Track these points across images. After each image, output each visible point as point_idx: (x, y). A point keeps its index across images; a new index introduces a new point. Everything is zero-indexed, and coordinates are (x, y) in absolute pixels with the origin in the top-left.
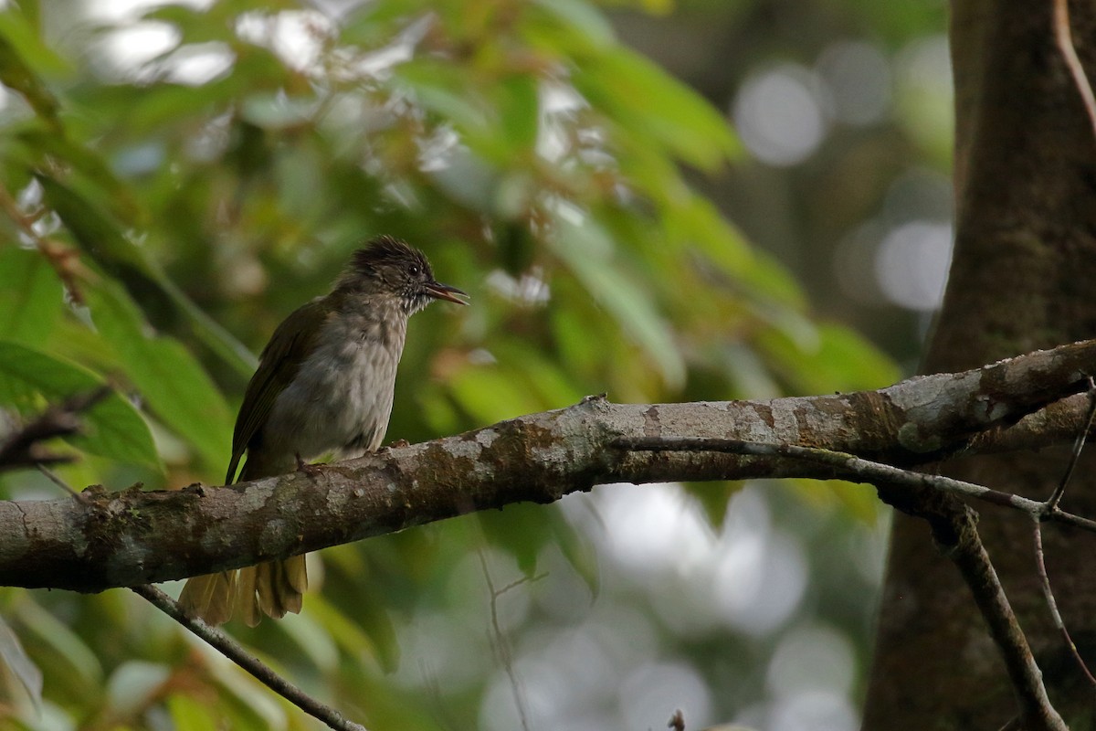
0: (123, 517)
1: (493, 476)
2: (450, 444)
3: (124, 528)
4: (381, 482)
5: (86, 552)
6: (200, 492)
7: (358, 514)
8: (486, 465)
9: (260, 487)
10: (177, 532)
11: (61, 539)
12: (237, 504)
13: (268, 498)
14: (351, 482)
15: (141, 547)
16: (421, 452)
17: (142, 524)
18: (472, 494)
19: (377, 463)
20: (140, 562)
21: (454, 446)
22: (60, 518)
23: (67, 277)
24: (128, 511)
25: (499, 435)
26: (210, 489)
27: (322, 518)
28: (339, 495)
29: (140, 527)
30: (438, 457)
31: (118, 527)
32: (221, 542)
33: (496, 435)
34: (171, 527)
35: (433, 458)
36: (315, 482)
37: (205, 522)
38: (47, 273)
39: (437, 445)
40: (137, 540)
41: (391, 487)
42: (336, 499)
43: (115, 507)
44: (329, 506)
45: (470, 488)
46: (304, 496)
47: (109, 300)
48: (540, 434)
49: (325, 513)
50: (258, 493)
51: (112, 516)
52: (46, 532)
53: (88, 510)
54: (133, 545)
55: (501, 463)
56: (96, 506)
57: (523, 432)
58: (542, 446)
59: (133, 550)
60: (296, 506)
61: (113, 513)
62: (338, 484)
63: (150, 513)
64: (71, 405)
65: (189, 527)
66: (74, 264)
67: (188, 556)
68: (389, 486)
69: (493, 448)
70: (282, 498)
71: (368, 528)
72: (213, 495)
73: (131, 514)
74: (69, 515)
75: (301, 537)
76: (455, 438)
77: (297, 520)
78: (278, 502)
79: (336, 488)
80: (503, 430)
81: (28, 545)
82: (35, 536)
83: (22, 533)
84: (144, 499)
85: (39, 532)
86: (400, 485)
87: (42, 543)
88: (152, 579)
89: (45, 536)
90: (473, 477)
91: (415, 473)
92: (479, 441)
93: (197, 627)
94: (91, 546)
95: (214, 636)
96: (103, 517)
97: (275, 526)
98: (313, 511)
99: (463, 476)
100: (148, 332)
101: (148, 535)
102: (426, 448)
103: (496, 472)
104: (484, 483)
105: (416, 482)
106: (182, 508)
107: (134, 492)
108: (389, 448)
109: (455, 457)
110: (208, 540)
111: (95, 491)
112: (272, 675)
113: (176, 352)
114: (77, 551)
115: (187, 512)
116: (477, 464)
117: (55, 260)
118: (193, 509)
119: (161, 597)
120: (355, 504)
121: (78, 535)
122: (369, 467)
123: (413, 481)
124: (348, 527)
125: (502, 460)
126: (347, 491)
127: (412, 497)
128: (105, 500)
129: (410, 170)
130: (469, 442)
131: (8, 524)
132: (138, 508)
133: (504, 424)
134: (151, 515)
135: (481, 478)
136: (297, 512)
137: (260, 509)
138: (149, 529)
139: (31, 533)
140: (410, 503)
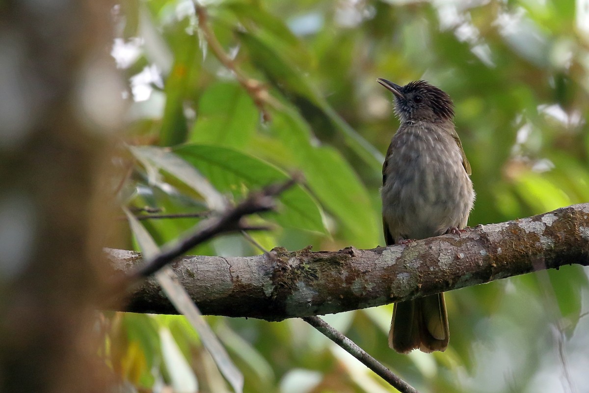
0: (298, 269)
1: (553, 246)
2: (524, 223)
3: (298, 277)
4: (475, 249)
5: (272, 293)
6: (351, 253)
7: (460, 270)
8: (548, 238)
9: (392, 250)
10: (335, 280)
11: (255, 284)
12: (376, 262)
13: (398, 258)
14: (455, 248)
15: (311, 290)
16: (504, 228)
17: (311, 275)
18: (538, 258)
19: (473, 236)
20: (309, 300)
21: (526, 225)
22: (255, 269)
23: (259, 103)
24: (302, 265)
25: (557, 218)
26: (358, 252)
27: (435, 273)
28: (447, 257)
29: (311, 276)
30: (515, 232)
31: (294, 276)
32: (365, 288)
33: (556, 218)
34: (331, 277)
35: (512, 232)
36: (431, 248)
37: (354, 274)
38: (246, 101)
39: (515, 224)
40: (308, 285)
41: (483, 252)
42: (445, 260)
43: (293, 262)
44: (440, 264)
45: (536, 254)
46: (423, 257)
47: (288, 120)
48: (585, 217)
49: (437, 269)
50: (391, 255)
51: (290, 269)
52: (245, 279)
53: (274, 264)
54: (304, 289)
55: (558, 237)
56: (280, 262)
57: (574, 216)
58: (587, 226)
59: (305, 292)
60: (417, 264)
61: (291, 266)
62: (446, 250)
63: (316, 266)
64: (269, 191)
65: (343, 277)
66: (264, 95)
67: (342, 297)
68: (481, 252)
69: (553, 227)
70: (407, 258)
71: (467, 280)
72: (360, 255)
73: (304, 267)
74: (261, 267)
75: (420, 285)
76: (527, 219)
77: (418, 273)
78: (405, 261)
79: (444, 253)
80: (560, 215)
81: (233, 287)
82: (238, 281)
83: (229, 279)
84: (312, 257)
85: (240, 279)
86: (489, 251)
87: (242, 286)
88: (317, 312)
89: (244, 281)
90: (539, 247)
91: (499, 243)
92: (544, 222)
93: (348, 346)
94: (276, 289)
95: (359, 352)
96: (284, 269)
97: (403, 278)
98: (428, 267)
99: (532, 246)
100: (314, 143)
101: (315, 282)
102: (507, 226)
103: (555, 243)
104: (547, 250)
105: (500, 249)
106: (339, 264)
107: (306, 253)
108: (482, 225)
109: (527, 232)
110: (356, 287)
111: (279, 251)
112: (398, 380)
113: (334, 157)
114: (266, 292)
115: (342, 266)
116: (542, 237)
117: (252, 91)
118: (346, 265)
119: (323, 325)
120: (458, 263)
121: (267, 281)
122: (468, 238)
123: (498, 248)
124: (453, 279)
125: (559, 235)
126: (452, 254)
127: (496, 260)
128: (286, 257)
129: (491, 35)
130: (537, 222)
131: (219, 273)
132: (309, 263)
133: (561, 210)
134: (317, 268)
135: (545, 247)
136: (418, 268)
137: (393, 266)
138: (316, 278)
139: (235, 279)
140: (496, 263)
